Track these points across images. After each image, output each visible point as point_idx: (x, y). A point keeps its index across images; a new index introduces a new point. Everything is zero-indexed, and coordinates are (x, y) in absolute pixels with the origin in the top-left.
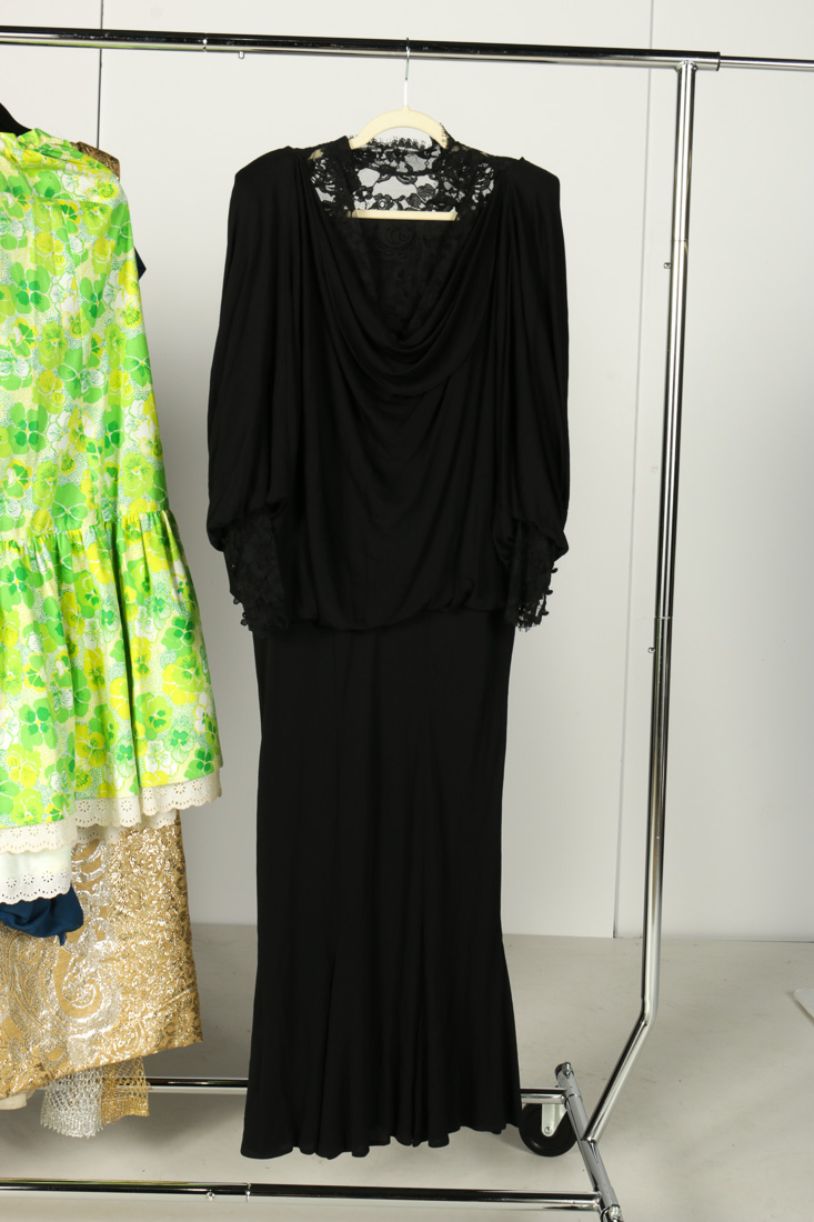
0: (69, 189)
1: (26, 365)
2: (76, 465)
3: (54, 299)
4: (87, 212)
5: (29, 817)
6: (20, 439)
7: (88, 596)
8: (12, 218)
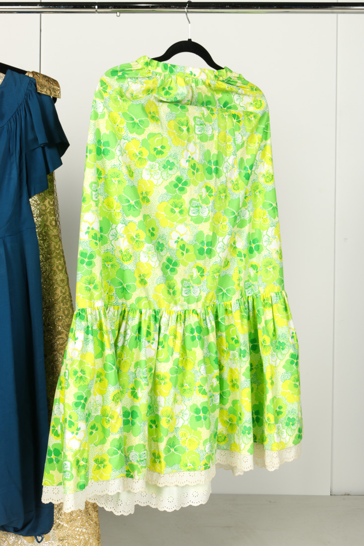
0: (237, 102)
1: (207, 209)
2: (230, 264)
3: (225, 170)
4: (246, 118)
5: (190, 466)
6: (201, 252)
7: (233, 339)
8: (206, 123)
